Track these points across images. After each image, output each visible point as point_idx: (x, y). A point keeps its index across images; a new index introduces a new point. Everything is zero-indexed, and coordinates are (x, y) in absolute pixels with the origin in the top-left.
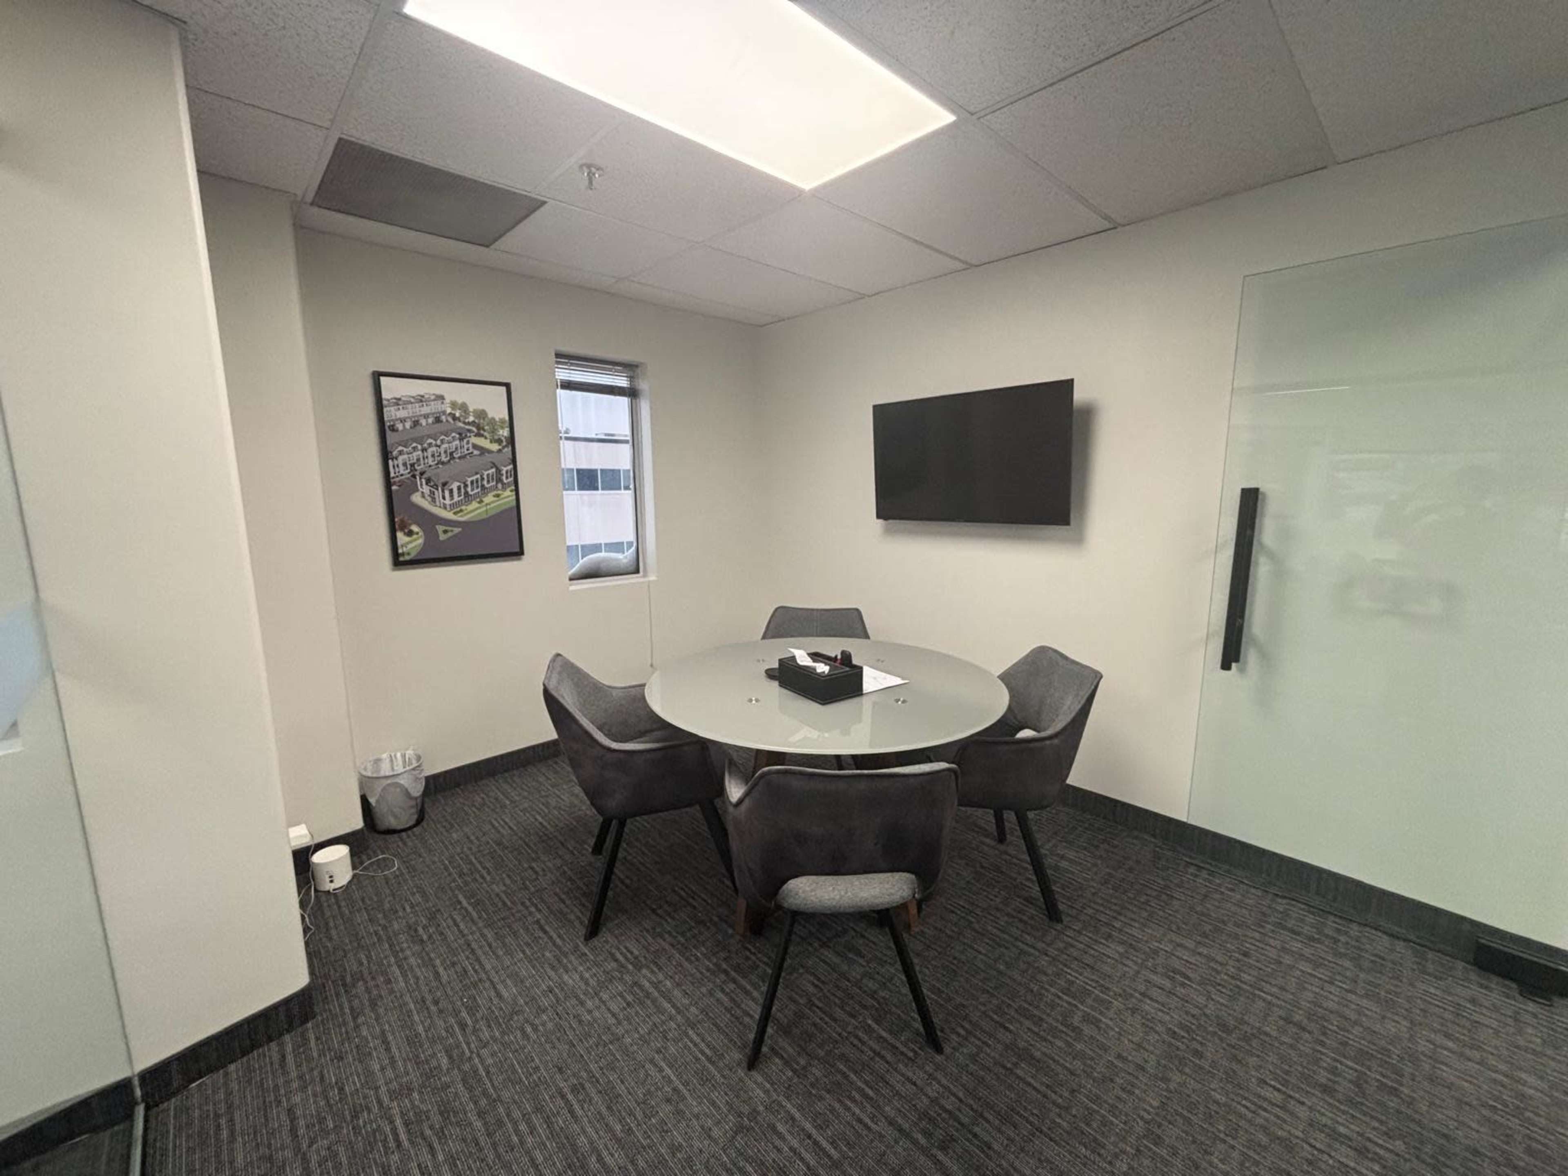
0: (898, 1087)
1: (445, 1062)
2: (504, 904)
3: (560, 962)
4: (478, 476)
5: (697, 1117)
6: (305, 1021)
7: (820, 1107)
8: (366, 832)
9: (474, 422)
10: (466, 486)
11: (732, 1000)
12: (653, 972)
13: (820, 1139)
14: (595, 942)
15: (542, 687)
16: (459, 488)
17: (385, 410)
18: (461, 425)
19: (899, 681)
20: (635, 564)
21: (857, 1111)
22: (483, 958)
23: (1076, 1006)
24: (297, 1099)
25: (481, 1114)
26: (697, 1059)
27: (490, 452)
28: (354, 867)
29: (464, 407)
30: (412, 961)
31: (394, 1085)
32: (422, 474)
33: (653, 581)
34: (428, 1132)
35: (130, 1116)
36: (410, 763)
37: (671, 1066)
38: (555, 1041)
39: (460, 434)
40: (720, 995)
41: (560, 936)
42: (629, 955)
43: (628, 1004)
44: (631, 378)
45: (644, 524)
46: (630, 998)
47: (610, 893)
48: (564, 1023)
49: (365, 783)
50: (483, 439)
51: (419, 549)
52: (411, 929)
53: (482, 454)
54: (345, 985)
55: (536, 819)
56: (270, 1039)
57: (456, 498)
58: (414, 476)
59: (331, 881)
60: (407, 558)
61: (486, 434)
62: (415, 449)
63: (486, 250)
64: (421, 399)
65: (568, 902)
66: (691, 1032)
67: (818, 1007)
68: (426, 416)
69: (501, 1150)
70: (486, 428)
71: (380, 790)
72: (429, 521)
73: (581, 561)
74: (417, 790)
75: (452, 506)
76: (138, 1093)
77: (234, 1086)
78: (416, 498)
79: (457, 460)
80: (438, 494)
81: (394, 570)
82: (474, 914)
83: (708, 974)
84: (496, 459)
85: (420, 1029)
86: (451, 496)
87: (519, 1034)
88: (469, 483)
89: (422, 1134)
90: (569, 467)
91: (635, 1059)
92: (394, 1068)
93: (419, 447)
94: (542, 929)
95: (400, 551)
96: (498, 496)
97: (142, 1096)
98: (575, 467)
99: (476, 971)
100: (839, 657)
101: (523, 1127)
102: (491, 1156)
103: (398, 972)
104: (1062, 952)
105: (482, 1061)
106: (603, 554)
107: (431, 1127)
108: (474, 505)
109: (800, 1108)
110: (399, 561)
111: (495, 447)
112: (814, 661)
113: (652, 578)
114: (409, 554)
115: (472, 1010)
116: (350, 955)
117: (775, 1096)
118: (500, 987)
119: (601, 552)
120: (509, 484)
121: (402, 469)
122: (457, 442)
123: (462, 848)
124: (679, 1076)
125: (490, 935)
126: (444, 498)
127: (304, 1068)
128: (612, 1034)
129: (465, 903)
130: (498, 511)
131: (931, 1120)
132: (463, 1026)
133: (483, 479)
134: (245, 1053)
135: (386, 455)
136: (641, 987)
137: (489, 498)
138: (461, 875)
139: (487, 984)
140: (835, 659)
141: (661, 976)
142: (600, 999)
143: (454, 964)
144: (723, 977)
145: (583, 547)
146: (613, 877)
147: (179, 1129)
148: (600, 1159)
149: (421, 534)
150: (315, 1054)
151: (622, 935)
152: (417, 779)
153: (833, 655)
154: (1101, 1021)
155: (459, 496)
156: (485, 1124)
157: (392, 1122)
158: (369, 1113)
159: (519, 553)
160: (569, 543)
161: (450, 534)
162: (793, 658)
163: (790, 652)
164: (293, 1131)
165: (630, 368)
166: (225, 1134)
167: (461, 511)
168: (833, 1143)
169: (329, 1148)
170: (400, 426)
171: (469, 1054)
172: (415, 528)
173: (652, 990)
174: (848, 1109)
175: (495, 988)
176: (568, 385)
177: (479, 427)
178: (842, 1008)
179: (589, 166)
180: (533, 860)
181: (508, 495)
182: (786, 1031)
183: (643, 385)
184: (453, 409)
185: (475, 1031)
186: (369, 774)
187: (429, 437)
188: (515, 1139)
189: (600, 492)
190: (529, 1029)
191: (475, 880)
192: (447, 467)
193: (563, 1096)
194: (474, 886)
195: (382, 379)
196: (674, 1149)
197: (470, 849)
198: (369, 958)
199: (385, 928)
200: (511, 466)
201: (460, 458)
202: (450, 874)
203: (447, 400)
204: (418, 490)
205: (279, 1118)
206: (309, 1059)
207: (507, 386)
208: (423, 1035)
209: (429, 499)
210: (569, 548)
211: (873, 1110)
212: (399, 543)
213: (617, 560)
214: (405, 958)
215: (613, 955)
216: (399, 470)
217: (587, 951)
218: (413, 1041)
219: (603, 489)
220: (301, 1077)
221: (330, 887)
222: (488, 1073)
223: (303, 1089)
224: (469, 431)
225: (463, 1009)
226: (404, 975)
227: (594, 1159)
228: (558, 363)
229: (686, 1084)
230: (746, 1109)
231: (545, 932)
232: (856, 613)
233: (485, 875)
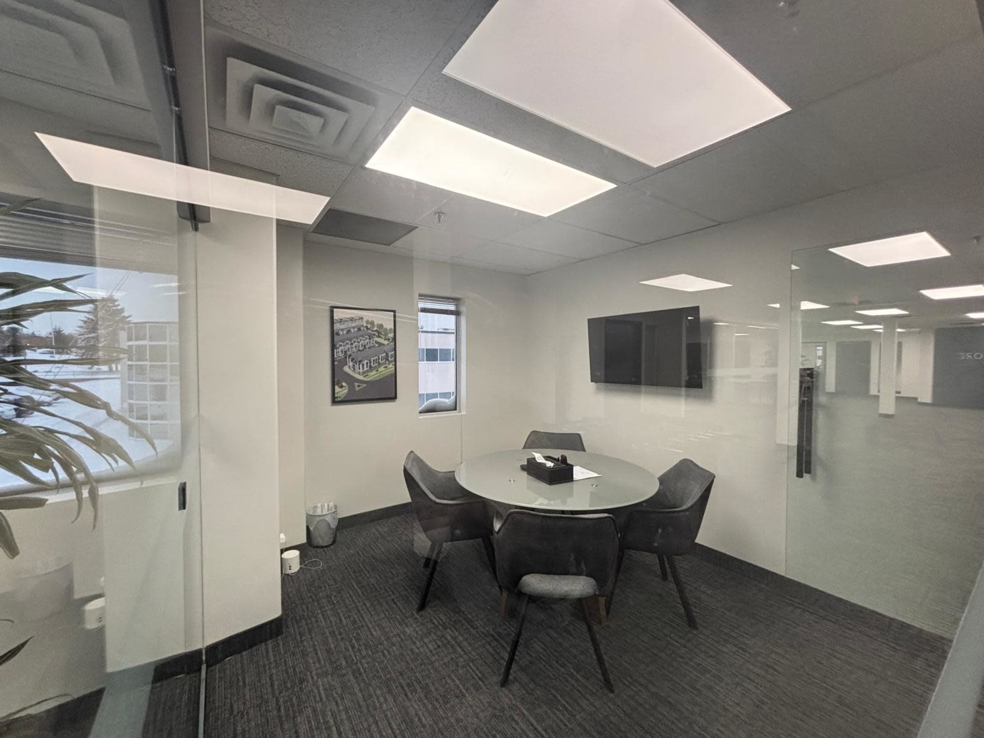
0: (585, 707)
1: (344, 663)
2: (376, 589)
3: (403, 620)
4: (377, 357)
5: (471, 706)
6: (278, 635)
7: (539, 711)
8: (307, 545)
9: (376, 330)
10: (370, 362)
11: (495, 650)
12: (453, 631)
13: (538, 727)
14: (422, 613)
15: (403, 468)
16: (367, 363)
17: (335, 325)
18: (370, 331)
19: (596, 475)
20: (454, 406)
21: (561, 716)
22: (364, 615)
23: (700, 678)
24: (274, 671)
25: (361, 690)
26: (473, 678)
27: (383, 345)
28: (301, 564)
29: (372, 323)
30: (329, 612)
31: (319, 671)
32: (350, 356)
33: (464, 415)
34: (335, 695)
35: (200, 670)
36: (331, 510)
37: (459, 679)
38: (400, 661)
39: (370, 336)
40: (488, 647)
41: (404, 608)
42: (440, 622)
43: (439, 647)
44: (457, 305)
45: (460, 383)
46: (439, 643)
47: (432, 588)
48: (405, 653)
49: (309, 518)
50: (380, 339)
51: (345, 395)
52: (328, 597)
53: (379, 346)
54: (296, 621)
55: (395, 546)
56: (261, 642)
57: (365, 369)
58: (346, 357)
59: (290, 569)
60: (339, 399)
61: (382, 336)
62: (347, 344)
63: (388, 247)
64: (352, 320)
65: (409, 591)
66: (471, 664)
67: (543, 660)
68: (354, 328)
69: (371, 709)
70: (382, 333)
71: (316, 522)
72: (351, 380)
73: (426, 403)
74: (334, 525)
75: (363, 373)
76: (204, 658)
77: (245, 662)
78: (346, 369)
79: (367, 349)
80: (357, 366)
81: (332, 405)
82: (360, 592)
83: (483, 636)
84: (386, 348)
85: (332, 646)
86: (363, 368)
87: (381, 654)
88: (372, 361)
89: (333, 695)
90: (422, 347)
91: (440, 674)
92: (319, 663)
93: (350, 343)
94: (395, 603)
95: (336, 396)
96: (386, 367)
97: (206, 660)
98: (425, 348)
99: (361, 622)
100: (560, 459)
101: (382, 699)
102: (365, 711)
103: (321, 617)
104: (696, 647)
105: (362, 664)
106: (438, 399)
107: (337, 693)
108: (374, 372)
109: (528, 710)
110: (335, 401)
111: (386, 342)
112: (546, 460)
113: (463, 413)
114: (340, 397)
115: (358, 640)
116: (299, 606)
117: (514, 702)
118: (372, 630)
119: (437, 397)
120: (392, 361)
121: (340, 354)
122: (368, 340)
123: (355, 559)
124: (464, 686)
125: (368, 605)
126: (359, 369)
127: (277, 658)
128: (430, 661)
129: (355, 586)
130: (384, 376)
131: (602, 726)
132: (353, 647)
133: (379, 359)
134: (251, 647)
135: (333, 347)
136: (446, 639)
137: (381, 369)
138: (354, 572)
139: (366, 628)
140: (558, 460)
141: (457, 634)
142: (424, 642)
143: (349, 616)
144: (491, 638)
145: (427, 394)
146: (433, 580)
147: (220, 678)
148: (420, 719)
149: (347, 387)
150: (283, 652)
151: (437, 610)
152: (334, 518)
153: (557, 457)
154: (715, 688)
155: (367, 367)
156: (363, 695)
157: (318, 688)
158: (307, 683)
159: (393, 398)
160: (420, 393)
161: (361, 387)
162: (534, 459)
163: (533, 455)
164: (272, 685)
165: (456, 300)
166: (241, 684)
167: (367, 375)
168: (545, 730)
169: (288, 696)
170: (341, 333)
171: (356, 661)
172: (344, 384)
173: (451, 640)
174: (555, 714)
175: (370, 631)
176: (424, 310)
177: (379, 333)
178: (557, 662)
179: (438, 213)
180: (392, 568)
181: (391, 366)
182: (523, 669)
183: (463, 309)
184: (367, 324)
185: (359, 650)
186: (311, 514)
187: (354, 338)
188: (377, 704)
189: (439, 362)
190: (386, 653)
191: (361, 575)
192: (362, 352)
193: (402, 687)
194: (360, 578)
195: (335, 310)
196: (458, 720)
197: (359, 559)
198: (307, 608)
199: (316, 595)
200: (393, 352)
201: (369, 348)
202: (348, 572)
203: (365, 320)
204: (347, 364)
205: (265, 679)
206: (280, 654)
207: (394, 312)
208: (334, 649)
209: (352, 369)
210: (420, 395)
211: (569, 716)
212: (336, 391)
213: (445, 403)
214: (326, 611)
215: (431, 620)
216: (339, 354)
217: (418, 617)
218: (329, 651)
219: (440, 360)
220: (275, 661)
221: (290, 572)
222: (365, 671)
223: (276, 667)
224: (374, 335)
225: (353, 639)
226: (325, 619)
227: (416, 719)
228: (420, 299)
229: (467, 689)
230: (498, 707)
231: (397, 605)
232: (578, 436)
233: (367, 573)
